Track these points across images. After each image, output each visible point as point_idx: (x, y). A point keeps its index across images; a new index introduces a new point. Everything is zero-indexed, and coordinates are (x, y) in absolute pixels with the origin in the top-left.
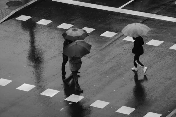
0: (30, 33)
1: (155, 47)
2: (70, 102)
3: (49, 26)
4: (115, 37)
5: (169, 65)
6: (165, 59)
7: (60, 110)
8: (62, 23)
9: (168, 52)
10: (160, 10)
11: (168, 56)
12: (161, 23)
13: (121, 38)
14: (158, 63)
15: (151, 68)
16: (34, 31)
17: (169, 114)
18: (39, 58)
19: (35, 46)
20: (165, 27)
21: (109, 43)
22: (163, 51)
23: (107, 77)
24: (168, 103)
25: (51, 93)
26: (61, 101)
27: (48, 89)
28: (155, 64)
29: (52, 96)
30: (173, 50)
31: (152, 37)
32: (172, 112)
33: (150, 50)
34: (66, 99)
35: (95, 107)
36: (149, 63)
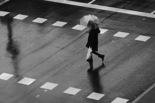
0: (8, 27)
1: (121, 38)
2: (45, 89)
3: (25, 20)
4: (85, 30)
6: (131, 49)
7: (36, 97)
8: (37, 18)
9: (134, 43)
10: (126, 5)
11: (133, 47)
12: (127, 17)
15: (118, 57)
16: (12, 25)
17: (136, 99)
18: (17, 50)
19: (13, 39)
20: (131, 20)
21: (80, 35)
22: (129, 42)
23: (79, 66)
24: (134, 89)
25: (27, 81)
26: (37, 89)
27: (25, 78)
28: (122, 54)
29: (28, 84)
30: (138, 41)
31: (119, 29)
32: (138, 98)
33: (117, 41)
34: (41, 87)
35: (68, 94)
36: (117, 53)
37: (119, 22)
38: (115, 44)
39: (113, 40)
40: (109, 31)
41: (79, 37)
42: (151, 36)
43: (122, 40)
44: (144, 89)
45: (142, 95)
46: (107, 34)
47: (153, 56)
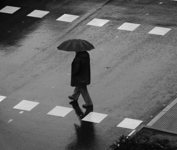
1: (129, 32)
2: (21, 110)
4: (76, 21)
5: (148, 55)
6: (144, 48)
7: (8, 122)
8: (5, 6)
9: (147, 38)
11: (146, 44)
13: (84, 23)
14: (134, 53)
15: (126, 60)
17: (153, 120)
20: (142, 5)
21: (70, 29)
22: (140, 36)
23: (68, 74)
24: (150, 106)
26: (8, 110)
28: (130, 55)
30: (153, 35)
31: (125, 19)
32: (156, 117)
33: (123, 36)
34: (14, 108)
35: (54, 116)
36: (123, 53)
37: (124, 8)
38: (119, 40)
39: (118, 35)
40: (111, 22)
41: (67, 33)
42: (171, 27)
43: (130, 34)
44: (165, 105)
45: (162, 114)
46: (108, 27)
47: (175, 56)
